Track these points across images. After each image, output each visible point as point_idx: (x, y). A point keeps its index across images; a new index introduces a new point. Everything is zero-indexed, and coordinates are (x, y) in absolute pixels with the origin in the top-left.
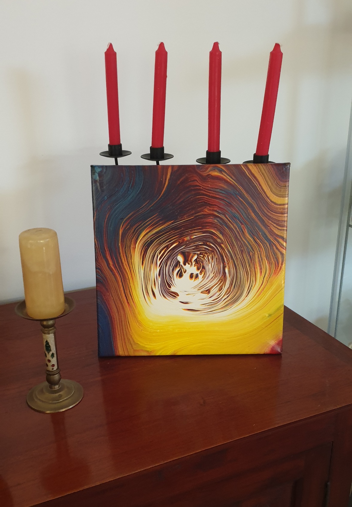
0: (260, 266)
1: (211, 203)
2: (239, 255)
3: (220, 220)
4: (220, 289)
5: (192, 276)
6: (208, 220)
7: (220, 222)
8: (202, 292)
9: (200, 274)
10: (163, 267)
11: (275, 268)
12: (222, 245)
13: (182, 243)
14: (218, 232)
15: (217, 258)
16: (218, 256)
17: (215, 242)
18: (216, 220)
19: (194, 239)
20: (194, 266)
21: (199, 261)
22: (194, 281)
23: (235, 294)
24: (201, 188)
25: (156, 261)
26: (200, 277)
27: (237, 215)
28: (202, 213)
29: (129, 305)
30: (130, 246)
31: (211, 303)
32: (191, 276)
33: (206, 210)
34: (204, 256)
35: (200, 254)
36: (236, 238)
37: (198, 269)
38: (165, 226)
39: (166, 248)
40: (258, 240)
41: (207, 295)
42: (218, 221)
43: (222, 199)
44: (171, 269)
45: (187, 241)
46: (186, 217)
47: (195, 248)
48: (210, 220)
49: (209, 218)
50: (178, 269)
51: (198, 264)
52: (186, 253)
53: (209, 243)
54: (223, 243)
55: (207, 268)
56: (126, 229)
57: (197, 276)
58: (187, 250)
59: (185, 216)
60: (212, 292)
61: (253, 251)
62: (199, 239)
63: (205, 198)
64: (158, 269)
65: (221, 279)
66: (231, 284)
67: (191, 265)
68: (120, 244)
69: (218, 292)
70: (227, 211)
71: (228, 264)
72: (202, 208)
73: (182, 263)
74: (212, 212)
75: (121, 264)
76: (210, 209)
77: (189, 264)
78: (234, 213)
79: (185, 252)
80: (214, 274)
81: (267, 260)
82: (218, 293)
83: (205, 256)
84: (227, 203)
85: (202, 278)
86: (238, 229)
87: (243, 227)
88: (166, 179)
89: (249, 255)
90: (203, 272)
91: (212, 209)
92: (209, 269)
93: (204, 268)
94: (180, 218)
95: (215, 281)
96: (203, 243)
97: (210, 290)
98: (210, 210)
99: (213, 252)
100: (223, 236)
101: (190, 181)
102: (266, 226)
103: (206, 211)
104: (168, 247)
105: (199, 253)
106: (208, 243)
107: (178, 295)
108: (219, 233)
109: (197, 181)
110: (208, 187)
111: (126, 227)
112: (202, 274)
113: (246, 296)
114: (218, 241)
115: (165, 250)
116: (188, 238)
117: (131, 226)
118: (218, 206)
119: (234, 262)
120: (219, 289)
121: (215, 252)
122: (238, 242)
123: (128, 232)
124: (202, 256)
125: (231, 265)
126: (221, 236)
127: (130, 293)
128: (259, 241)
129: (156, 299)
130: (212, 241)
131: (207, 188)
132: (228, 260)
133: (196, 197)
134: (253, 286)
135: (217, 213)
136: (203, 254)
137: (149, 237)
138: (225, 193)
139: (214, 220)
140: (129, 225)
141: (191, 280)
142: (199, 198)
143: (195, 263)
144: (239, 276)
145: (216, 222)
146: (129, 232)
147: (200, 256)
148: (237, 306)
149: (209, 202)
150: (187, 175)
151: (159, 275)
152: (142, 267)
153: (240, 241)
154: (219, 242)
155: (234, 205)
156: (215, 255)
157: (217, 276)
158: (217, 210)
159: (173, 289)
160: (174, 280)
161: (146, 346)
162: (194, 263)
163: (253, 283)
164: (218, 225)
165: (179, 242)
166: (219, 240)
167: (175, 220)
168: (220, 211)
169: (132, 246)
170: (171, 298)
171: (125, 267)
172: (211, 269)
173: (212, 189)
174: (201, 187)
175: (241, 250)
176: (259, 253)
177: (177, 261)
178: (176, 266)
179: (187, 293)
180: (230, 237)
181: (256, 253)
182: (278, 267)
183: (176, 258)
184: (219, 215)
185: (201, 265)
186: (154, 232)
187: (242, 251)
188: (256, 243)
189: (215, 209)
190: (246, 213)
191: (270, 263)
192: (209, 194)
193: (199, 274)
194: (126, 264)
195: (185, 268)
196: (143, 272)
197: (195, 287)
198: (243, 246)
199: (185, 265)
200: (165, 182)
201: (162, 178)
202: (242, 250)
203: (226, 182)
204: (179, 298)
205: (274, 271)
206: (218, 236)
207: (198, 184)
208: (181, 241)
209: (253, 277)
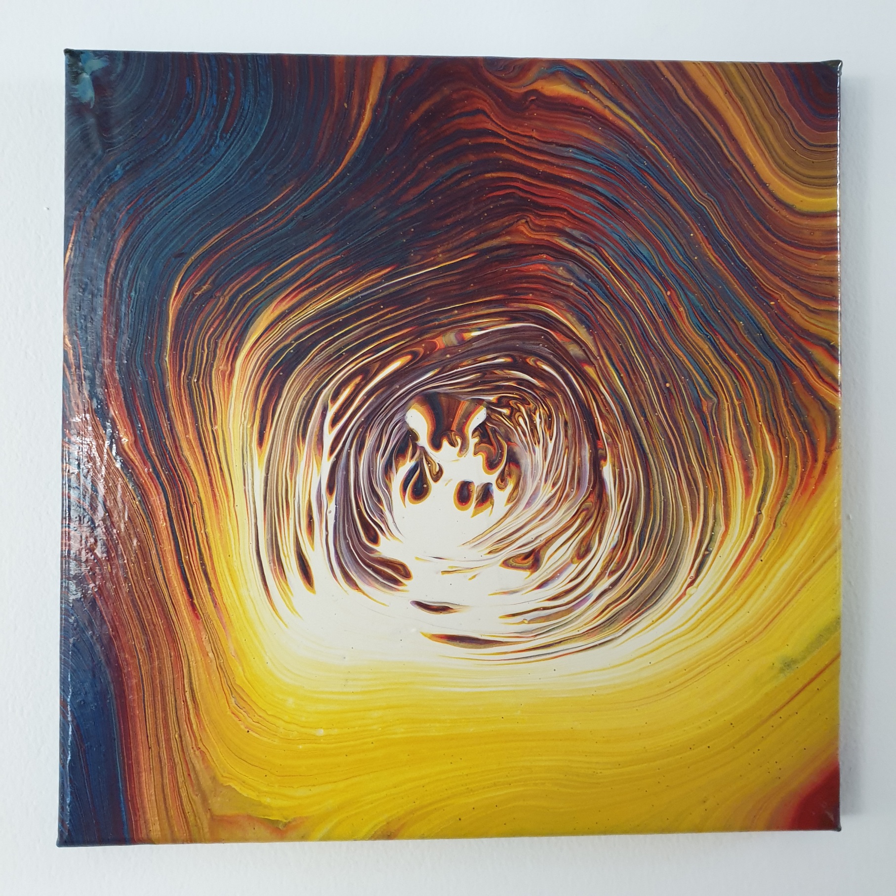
0: (744, 456)
1: (541, 201)
2: (655, 411)
3: (576, 269)
4: (583, 552)
5: (466, 493)
6: (532, 267)
7: (578, 278)
8: (506, 563)
9: (500, 488)
10: (348, 454)
11: (804, 465)
12: (590, 370)
13: (425, 357)
14: (569, 316)
15: (566, 423)
16: (573, 415)
17: (561, 356)
18: (563, 266)
19: (475, 345)
20: (475, 454)
21: (494, 431)
22: (474, 514)
23: (643, 571)
24: (504, 141)
25: (316, 430)
26: (500, 496)
27: (645, 249)
28: (508, 238)
29: (197, 616)
30: (212, 366)
31: (545, 609)
32: (463, 494)
33: (522, 228)
34: (514, 411)
35: (500, 403)
36: (644, 341)
37: (491, 465)
38: (359, 290)
39: (358, 380)
40: (731, 352)
41: (528, 573)
42: (570, 271)
43: (585, 186)
44: (380, 463)
45: (447, 350)
46: (441, 253)
47: (478, 378)
48: (538, 266)
49: (534, 258)
50: (407, 465)
51: (492, 444)
52: (443, 399)
53: (535, 362)
54: (592, 359)
55: (526, 461)
56: (194, 295)
57: (486, 495)
58: (445, 387)
59: (439, 250)
60: (550, 561)
61: (715, 393)
62: (494, 343)
63: (516, 180)
64: (327, 463)
65: (587, 509)
66: (627, 531)
67: (461, 450)
68: (167, 359)
69: (572, 562)
70: (604, 234)
71: (613, 445)
72: (506, 220)
73: (424, 441)
74: (546, 238)
75: (169, 442)
76: (537, 222)
77: (453, 444)
78: (634, 240)
79: (439, 393)
80: (554, 485)
81: (770, 431)
82: (573, 566)
83: (519, 410)
84: (608, 203)
85: (509, 501)
86: (650, 305)
87: (670, 297)
88: (362, 106)
89: (699, 410)
90: (508, 479)
91: (544, 223)
92: (534, 467)
93: (513, 460)
94: (419, 257)
95: (562, 515)
96: (508, 360)
97: (541, 552)
98: (541, 226)
99: (552, 395)
100: (591, 334)
101: (460, 115)
102: (762, 295)
103: (522, 232)
104: (366, 373)
105: (492, 398)
106: (531, 361)
107: (407, 575)
108: (573, 319)
109: (489, 117)
110: (531, 137)
111: (197, 288)
112: (506, 486)
113: (689, 581)
114: (571, 353)
115: (357, 385)
116: (450, 338)
117: (218, 286)
118: (569, 213)
119: (639, 438)
120: (579, 548)
121: (560, 396)
122: (653, 359)
123: (201, 310)
124: (506, 411)
125: (625, 446)
126: (581, 332)
127: (203, 564)
128: (735, 356)
129: (314, 592)
130: (546, 351)
131: (526, 142)
132: (613, 432)
133: (481, 177)
134: (719, 538)
135: (566, 241)
136: (512, 402)
137: (293, 331)
138: (597, 163)
139: (554, 268)
140: (209, 282)
141: (459, 508)
142: (493, 179)
143: (477, 440)
144: (658, 498)
145: (561, 276)
146: (208, 308)
147: (500, 413)
148: (653, 622)
149: (534, 198)
150: (446, 91)
151: (331, 488)
152: (259, 456)
153: (661, 355)
154: (578, 358)
155: (634, 212)
156: (558, 408)
157: (567, 496)
158: (567, 230)
159: (386, 548)
160: (391, 512)
161: (267, 800)
162: (473, 441)
163: (717, 529)
164: (572, 287)
165: (415, 354)
166: (574, 350)
167: (398, 267)
168: (576, 233)
169: (219, 365)
170: (377, 585)
171: (187, 453)
172: (542, 466)
173: (545, 148)
174: (503, 137)
175: (666, 392)
176: (736, 403)
177: (404, 430)
178: (400, 452)
179: (445, 565)
180: (620, 338)
181: (726, 405)
182: (815, 460)
183: (403, 421)
184: (577, 250)
185: (501, 447)
186: (311, 310)
187: (668, 396)
188: (725, 361)
189: (559, 223)
190: (683, 241)
191: (782, 446)
192: (533, 165)
193: (494, 488)
194: (189, 441)
195: (437, 462)
196: (264, 474)
197: (477, 542)
198: (671, 374)
199: (437, 446)
200: (360, 115)
201: (349, 98)
202: (668, 389)
203: (599, 120)
204: (413, 589)
205: (798, 479)
206: (571, 335)
207: (490, 126)
208: (421, 350)
209: (715, 501)
